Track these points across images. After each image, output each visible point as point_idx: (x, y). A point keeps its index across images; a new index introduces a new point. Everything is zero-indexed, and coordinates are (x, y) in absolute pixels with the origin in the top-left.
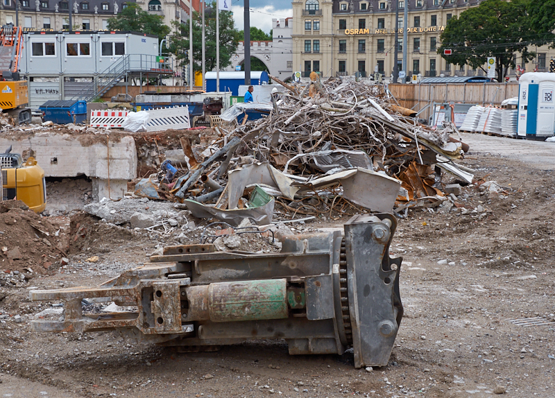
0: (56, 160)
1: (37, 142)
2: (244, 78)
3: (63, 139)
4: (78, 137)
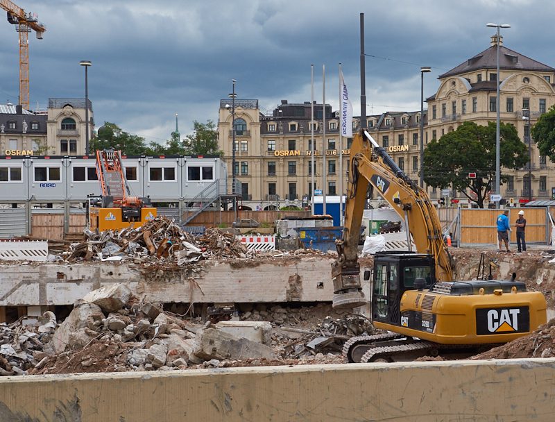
0: (321, 284)
1: (304, 267)
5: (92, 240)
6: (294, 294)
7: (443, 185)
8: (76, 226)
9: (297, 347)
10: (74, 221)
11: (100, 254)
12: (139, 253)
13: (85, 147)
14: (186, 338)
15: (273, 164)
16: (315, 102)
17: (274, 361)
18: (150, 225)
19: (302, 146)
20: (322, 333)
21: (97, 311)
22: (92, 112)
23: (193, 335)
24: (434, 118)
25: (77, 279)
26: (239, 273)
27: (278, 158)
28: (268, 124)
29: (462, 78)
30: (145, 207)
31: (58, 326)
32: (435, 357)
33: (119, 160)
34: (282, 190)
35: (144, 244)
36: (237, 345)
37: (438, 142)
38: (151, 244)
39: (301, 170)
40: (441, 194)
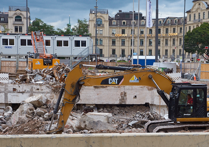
0: (136, 97)
1: (128, 88)
3: (139, 87)
5: (29, 73)
6: (123, 101)
7: (193, 52)
8: (22, 67)
9: (124, 125)
10: (21, 64)
11: (33, 80)
12: (51, 80)
13: (26, 30)
14: (73, 120)
15: (115, 40)
16: (134, 12)
17: (113, 131)
18: (56, 67)
19: (128, 32)
20: (135, 118)
21: (31, 106)
22: (30, 13)
23: (76, 119)
24: (190, 20)
25: (22, 91)
26: (98, 90)
27: (117, 38)
28: (113, 21)
29: (203, 2)
30: (54, 59)
31: (13, 113)
32: (187, 131)
33: (42, 36)
34: (118, 52)
35: (53, 76)
36: (96, 123)
37: (191, 32)
38: (57, 76)
39: (128, 43)
40: (192, 56)
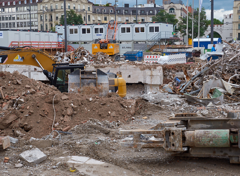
0: (130, 76)
1: (122, 68)
2: (210, 41)
3: (133, 67)
4: (139, 67)
25: (41, 71)
